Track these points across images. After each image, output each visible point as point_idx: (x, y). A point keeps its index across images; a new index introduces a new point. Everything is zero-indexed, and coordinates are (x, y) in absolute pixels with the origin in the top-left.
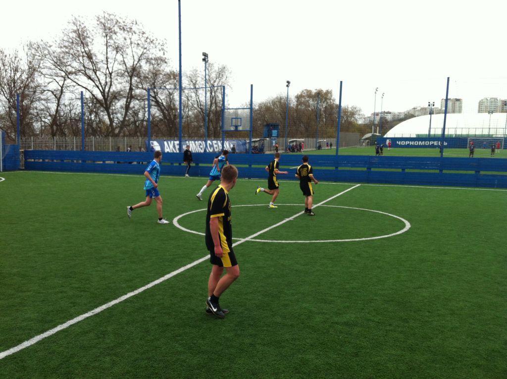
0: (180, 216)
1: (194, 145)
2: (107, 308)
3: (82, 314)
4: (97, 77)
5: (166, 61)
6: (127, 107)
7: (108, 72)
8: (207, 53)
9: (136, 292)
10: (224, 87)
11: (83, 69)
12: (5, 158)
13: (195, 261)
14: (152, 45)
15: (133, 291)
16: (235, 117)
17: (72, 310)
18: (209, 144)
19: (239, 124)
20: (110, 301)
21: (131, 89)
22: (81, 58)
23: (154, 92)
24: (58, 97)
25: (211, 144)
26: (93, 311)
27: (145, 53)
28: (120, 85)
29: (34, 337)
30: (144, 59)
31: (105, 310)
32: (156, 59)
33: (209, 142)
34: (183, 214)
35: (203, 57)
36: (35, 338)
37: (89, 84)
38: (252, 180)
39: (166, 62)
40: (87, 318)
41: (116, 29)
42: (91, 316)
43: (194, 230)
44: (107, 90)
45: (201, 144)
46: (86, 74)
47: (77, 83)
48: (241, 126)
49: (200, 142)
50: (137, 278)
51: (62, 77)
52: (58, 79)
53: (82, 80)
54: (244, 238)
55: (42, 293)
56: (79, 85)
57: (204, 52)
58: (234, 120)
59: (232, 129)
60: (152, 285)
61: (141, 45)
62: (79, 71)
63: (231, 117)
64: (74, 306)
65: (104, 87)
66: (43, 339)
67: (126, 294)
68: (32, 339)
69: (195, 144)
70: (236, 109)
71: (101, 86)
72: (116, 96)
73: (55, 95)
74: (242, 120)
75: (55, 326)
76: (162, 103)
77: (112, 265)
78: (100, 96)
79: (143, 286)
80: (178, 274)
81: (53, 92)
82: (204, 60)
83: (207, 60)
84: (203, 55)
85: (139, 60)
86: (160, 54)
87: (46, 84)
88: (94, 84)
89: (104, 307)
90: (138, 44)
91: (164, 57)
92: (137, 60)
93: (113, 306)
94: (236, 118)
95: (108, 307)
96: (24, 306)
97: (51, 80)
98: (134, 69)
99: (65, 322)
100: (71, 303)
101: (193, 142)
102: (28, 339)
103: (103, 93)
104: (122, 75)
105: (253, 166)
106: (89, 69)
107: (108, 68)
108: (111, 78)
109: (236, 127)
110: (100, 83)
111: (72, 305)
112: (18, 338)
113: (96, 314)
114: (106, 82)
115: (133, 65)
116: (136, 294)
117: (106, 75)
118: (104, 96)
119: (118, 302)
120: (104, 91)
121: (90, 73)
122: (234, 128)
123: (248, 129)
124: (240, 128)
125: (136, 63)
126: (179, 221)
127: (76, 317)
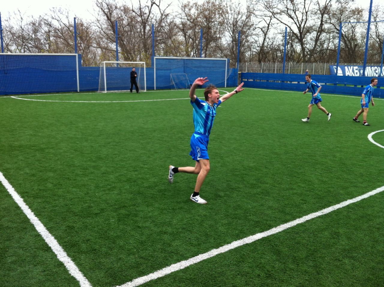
0: (373, 133)
4: (296, 16)
6: (317, 39)
11: (286, 10)
12: (228, 78)
21: (322, 24)
22: (285, 2)
34: (375, 131)
37: (290, 22)
44: (302, 26)
45: (376, 70)
46: (288, 14)
47: (280, 21)
49: (376, 67)
51: (270, 17)
62: (283, 12)
65: (300, 23)
69: (371, 70)
73: (263, 31)
95: (333, 209)
97: (261, 20)
101: (369, 68)
104: (316, 13)
106: (290, 9)
107: (305, 7)
108: (307, 16)
115: (326, 4)
117: (303, 13)
118: (300, 30)
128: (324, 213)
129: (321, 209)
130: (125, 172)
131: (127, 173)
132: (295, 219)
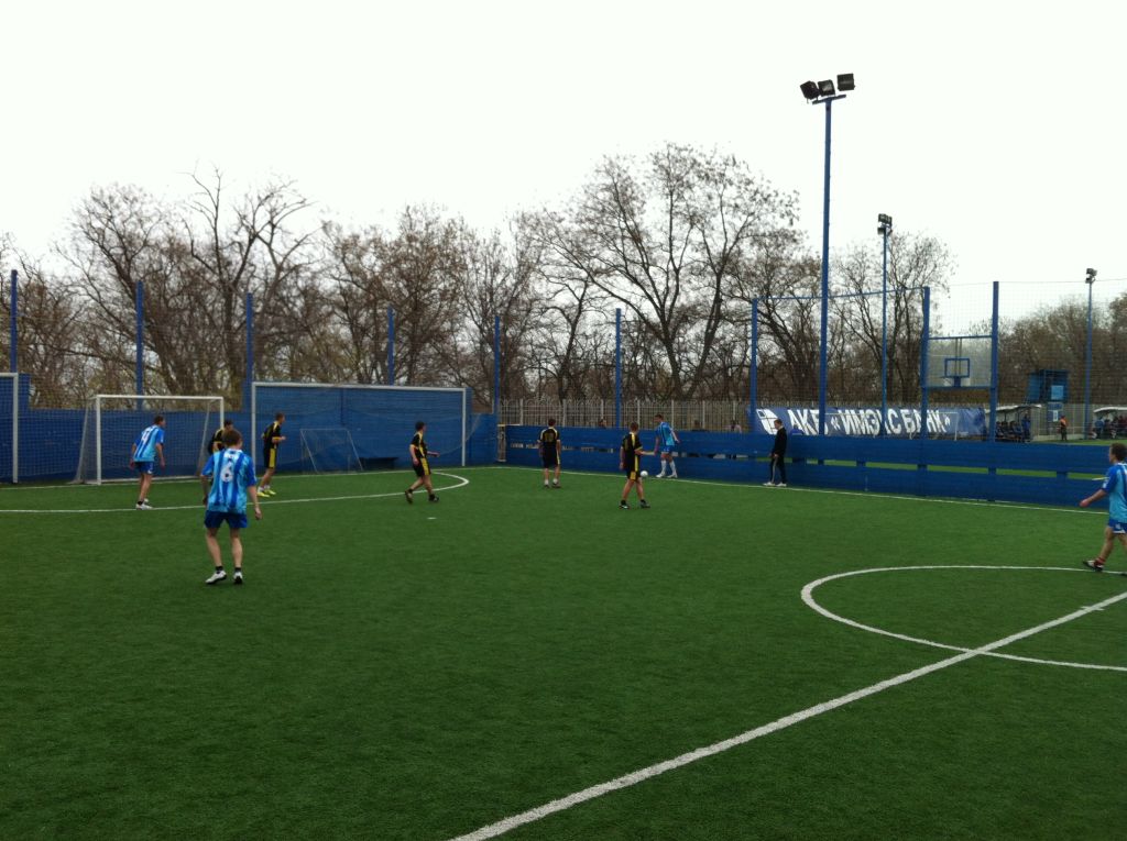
0: (818, 582)
1: (855, 417)
2: (653, 777)
3: (599, 782)
4: (650, 278)
5: (796, 237)
6: (709, 338)
7: (671, 267)
8: (889, 215)
9: (715, 749)
10: (927, 290)
11: (623, 263)
12: (471, 438)
13: (849, 692)
14: (765, 206)
15: (707, 745)
16: (953, 356)
17: (582, 771)
18: (893, 416)
19: (965, 373)
20: (659, 762)
21: (718, 301)
22: (618, 241)
23: (768, 305)
24: (573, 319)
25: (896, 416)
26: (622, 779)
27: (750, 224)
28: (695, 292)
29: (503, 819)
30: (748, 236)
31: (647, 779)
32: (773, 235)
33: (891, 412)
34: (825, 576)
35: (880, 224)
36: (504, 822)
37: (634, 293)
38: (998, 505)
39: (795, 241)
40: (610, 793)
41: (692, 177)
42: (618, 791)
43: (849, 619)
44: (668, 303)
45: (872, 417)
46: (628, 273)
47: (610, 292)
48: (968, 376)
49: (870, 412)
50: (718, 716)
51: (582, 280)
52: (572, 284)
53: (621, 285)
54: (973, 647)
55: (526, 725)
56: (613, 295)
57: (882, 213)
58: (951, 363)
59: (947, 383)
60: (750, 738)
61: (743, 208)
62: (616, 267)
63: (944, 356)
64: (586, 763)
65: (662, 297)
66: (520, 827)
67: (693, 750)
68: (499, 823)
69: (859, 417)
70: (957, 338)
71: (658, 296)
72: (687, 315)
73: (567, 318)
74: (972, 364)
75: (545, 802)
76: (785, 328)
77: (667, 681)
78: (654, 317)
79: (732, 736)
80: (810, 718)
81: (563, 311)
82: (882, 230)
83: (888, 230)
84: (880, 220)
85: (737, 239)
86: (783, 224)
87: (551, 296)
88: (642, 292)
89: (646, 773)
90: (737, 206)
91: (791, 229)
92: (733, 240)
93: (664, 773)
94: (955, 359)
95: (653, 774)
96: (489, 749)
97: (561, 287)
98: (726, 258)
99: (565, 796)
100: (580, 754)
101: (853, 412)
102: (490, 823)
103: (660, 310)
104: (701, 273)
105: (999, 471)
106: (633, 262)
107: (671, 259)
108: (677, 279)
109: (957, 379)
110: (656, 291)
111: (582, 759)
112: (473, 815)
113: (629, 787)
114: (668, 288)
115: (725, 249)
116: (714, 752)
117: (667, 273)
118: (662, 316)
119: (675, 766)
120: (663, 306)
121: (637, 270)
122: (952, 381)
123: (986, 382)
124: (967, 382)
125: (730, 244)
126: (815, 594)
127: (587, 787)
128: (627, 784)
129: (622, 775)
130: (107, 704)
131: (112, 706)
132: (547, 802)
